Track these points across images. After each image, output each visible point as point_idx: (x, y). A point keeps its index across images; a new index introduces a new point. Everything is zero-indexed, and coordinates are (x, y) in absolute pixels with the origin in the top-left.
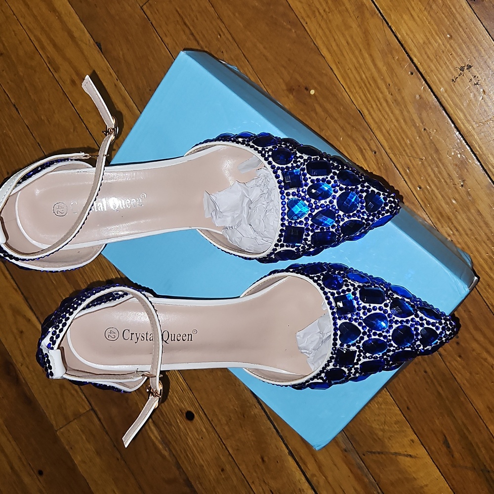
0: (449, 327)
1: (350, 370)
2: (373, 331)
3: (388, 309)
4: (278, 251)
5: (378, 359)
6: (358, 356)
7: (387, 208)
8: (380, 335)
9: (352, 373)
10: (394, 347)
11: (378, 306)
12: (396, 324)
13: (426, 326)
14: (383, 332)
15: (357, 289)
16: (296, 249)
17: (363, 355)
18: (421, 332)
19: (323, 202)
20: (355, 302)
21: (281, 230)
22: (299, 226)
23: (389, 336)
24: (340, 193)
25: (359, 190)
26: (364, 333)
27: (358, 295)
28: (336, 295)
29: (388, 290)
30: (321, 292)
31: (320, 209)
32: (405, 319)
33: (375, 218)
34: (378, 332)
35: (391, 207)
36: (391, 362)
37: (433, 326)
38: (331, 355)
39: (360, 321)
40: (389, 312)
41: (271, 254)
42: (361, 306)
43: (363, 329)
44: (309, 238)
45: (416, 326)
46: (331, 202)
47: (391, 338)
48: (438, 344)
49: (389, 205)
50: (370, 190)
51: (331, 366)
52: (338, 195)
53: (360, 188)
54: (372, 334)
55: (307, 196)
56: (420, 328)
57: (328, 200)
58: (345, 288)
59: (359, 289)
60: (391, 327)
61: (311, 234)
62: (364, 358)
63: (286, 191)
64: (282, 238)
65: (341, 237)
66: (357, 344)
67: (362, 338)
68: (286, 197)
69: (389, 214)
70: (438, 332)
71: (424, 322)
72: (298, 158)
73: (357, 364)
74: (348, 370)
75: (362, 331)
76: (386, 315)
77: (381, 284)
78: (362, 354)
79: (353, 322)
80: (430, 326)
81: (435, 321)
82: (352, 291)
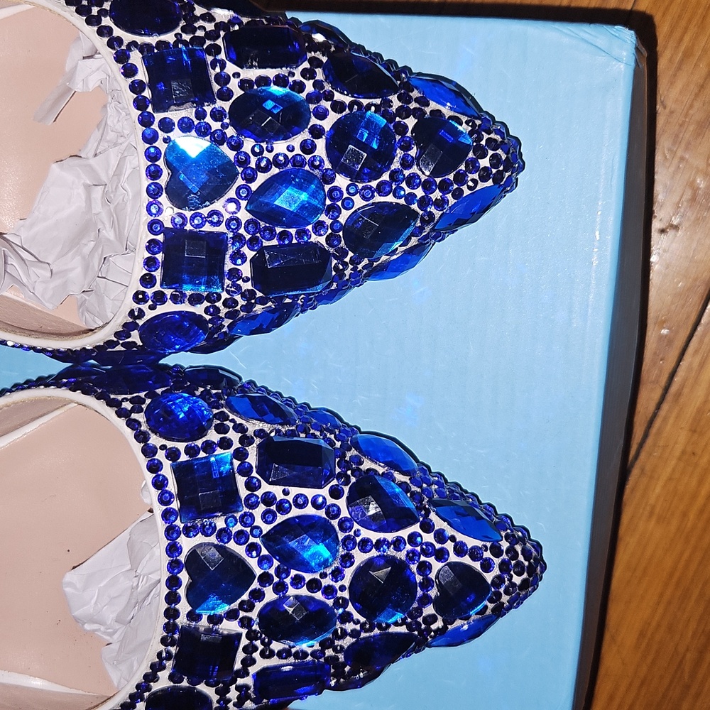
0: (519, 564)
1: (222, 693)
2: (293, 573)
3: (342, 503)
4: (147, 318)
5: (310, 658)
6: (245, 649)
7: (484, 163)
8: (314, 585)
9: (229, 701)
10: (357, 622)
11: (310, 493)
12: (364, 550)
13: (453, 558)
14: (324, 575)
15: (251, 442)
16: (207, 310)
17: (261, 647)
18: (437, 577)
19: (280, 147)
20: (241, 481)
21: (151, 245)
22: (207, 228)
23: (342, 588)
24: (333, 117)
25: (394, 109)
26: (265, 579)
27: (252, 459)
28: (184, 458)
29: (346, 448)
30: (137, 447)
31: (275, 171)
32: (390, 537)
33: (449, 196)
34: (308, 577)
35: (496, 160)
36: (347, 669)
37: (474, 558)
38: (162, 648)
39: (252, 540)
40: (345, 513)
41: (128, 328)
42: (259, 493)
43: (260, 564)
44: (246, 270)
45: (423, 558)
46: (308, 147)
47: (346, 594)
48: (489, 612)
49: (490, 153)
50: (428, 110)
51: (163, 681)
52: (327, 124)
53: (396, 103)
54: (288, 581)
55: (230, 132)
56: (437, 566)
57: (296, 141)
58: (213, 436)
59: (258, 441)
60: (347, 560)
61: (250, 254)
62: (263, 655)
63: (158, 116)
64: (158, 274)
65: (345, 265)
66: (242, 614)
67: (258, 595)
68: (162, 135)
69: (490, 183)
70: (489, 577)
71: (449, 546)
72: (197, 19)
73: (244, 673)
74: (217, 692)
75: (258, 572)
76: (335, 523)
77: (328, 430)
78: (258, 643)
79: (232, 545)
80: (466, 560)
81: (479, 543)
82: (236, 445)
